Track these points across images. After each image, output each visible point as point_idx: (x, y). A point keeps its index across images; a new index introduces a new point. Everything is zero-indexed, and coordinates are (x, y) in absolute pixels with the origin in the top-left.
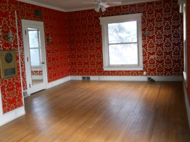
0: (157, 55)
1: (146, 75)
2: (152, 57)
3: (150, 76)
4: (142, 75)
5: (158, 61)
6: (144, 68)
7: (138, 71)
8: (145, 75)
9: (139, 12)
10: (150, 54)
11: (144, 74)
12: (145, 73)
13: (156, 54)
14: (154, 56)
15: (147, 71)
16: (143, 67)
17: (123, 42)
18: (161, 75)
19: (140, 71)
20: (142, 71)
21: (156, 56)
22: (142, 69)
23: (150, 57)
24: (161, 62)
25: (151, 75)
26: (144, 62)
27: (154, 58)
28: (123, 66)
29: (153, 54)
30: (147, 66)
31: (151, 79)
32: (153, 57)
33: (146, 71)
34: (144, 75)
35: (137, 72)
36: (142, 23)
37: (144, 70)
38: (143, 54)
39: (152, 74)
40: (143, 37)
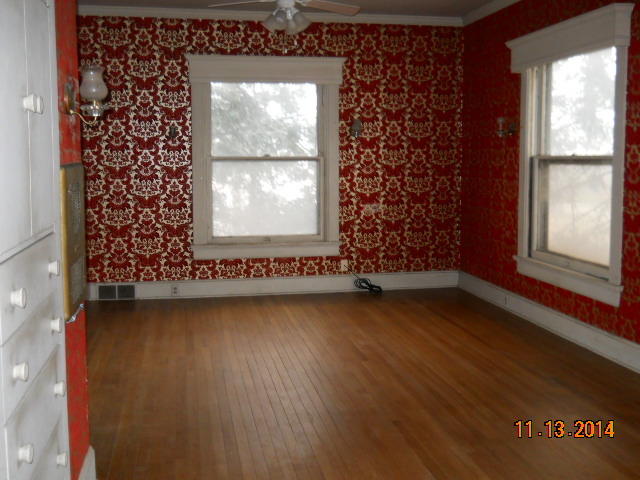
0: (384, 203)
1: (350, 270)
2: (369, 209)
3: (362, 276)
4: (335, 273)
5: (387, 223)
6: (342, 247)
7: (321, 258)
8: (345, 273)
9: (330, 54)
10: (364, 199)
11: (343, 269)
12: (344, 263)
13: (382, 200)
14: (374, 205)
15: (351, 258)
16: (341, 243)
17: (272, 155)
18: (395, 271)
19: (328, 258)
20: (335, 259)
21: (382, 207)
22: (335, 251)
23: (362, 208)
24: (398, 226)
25: (364, 272)
26: (344, 228)
27: (376, 215)
28: (267, 240)
29: (373, 199)
30: (353, 240)
31: (367, 283)
32: (374, 211)
33: (349, 258)
34: (340, 273)
35: (318, 259)
36: (342, 91)
37: (342, 253)
38: (342, 198)
39: (367, 267)
40: (342, 142)
